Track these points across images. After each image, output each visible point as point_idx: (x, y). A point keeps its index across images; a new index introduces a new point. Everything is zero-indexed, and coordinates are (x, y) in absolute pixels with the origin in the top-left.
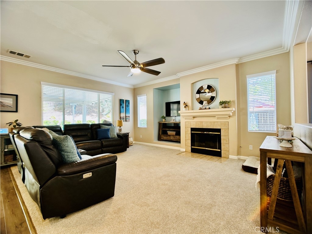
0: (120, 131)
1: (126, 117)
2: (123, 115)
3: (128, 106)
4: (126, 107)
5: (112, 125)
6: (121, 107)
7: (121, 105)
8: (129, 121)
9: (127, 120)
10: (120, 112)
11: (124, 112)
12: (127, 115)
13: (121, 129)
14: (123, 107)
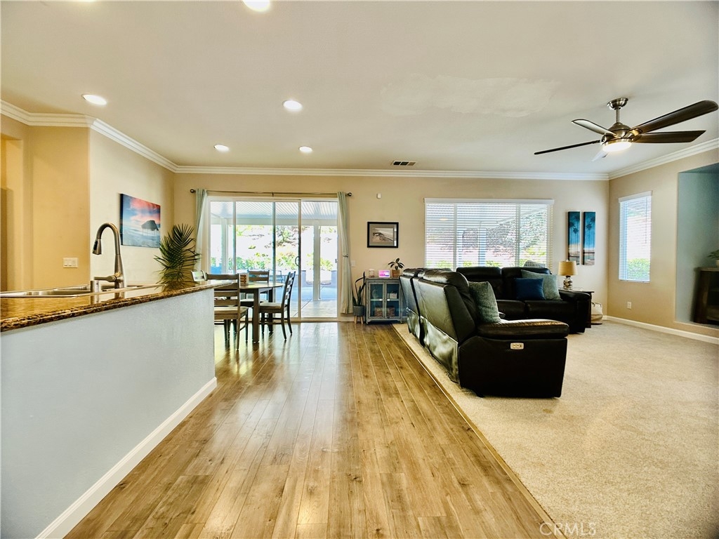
0: (568, 287)
1: (584, 253)
2: (576, 249)
3: (590, 227)
4: (586, 230)
5: (548, 272)
6: (572, 229)
7: (570, 225)
8: (593, 264)
9: (587, 261)
10: (569, 243)
11: (578, 241)
12: (586, 249)
13: (570, 282)
14: (576, 231)
